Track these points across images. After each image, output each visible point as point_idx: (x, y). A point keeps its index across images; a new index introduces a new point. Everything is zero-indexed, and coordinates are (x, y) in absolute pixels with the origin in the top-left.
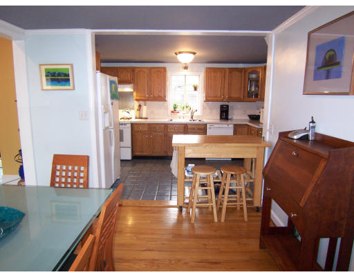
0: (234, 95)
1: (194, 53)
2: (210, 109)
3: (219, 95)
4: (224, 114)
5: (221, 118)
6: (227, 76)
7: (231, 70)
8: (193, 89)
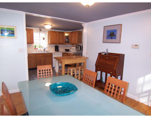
0: (61, 42)
1: (52, 25)
2: (51, 47)
3: (55, 42)
4: (57, 49)
5: (56, 51)
6: (58, 34)
7: (59, 32)
8: (43, 39)
